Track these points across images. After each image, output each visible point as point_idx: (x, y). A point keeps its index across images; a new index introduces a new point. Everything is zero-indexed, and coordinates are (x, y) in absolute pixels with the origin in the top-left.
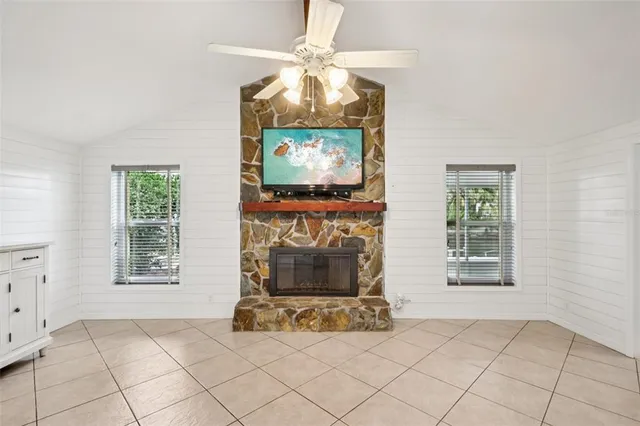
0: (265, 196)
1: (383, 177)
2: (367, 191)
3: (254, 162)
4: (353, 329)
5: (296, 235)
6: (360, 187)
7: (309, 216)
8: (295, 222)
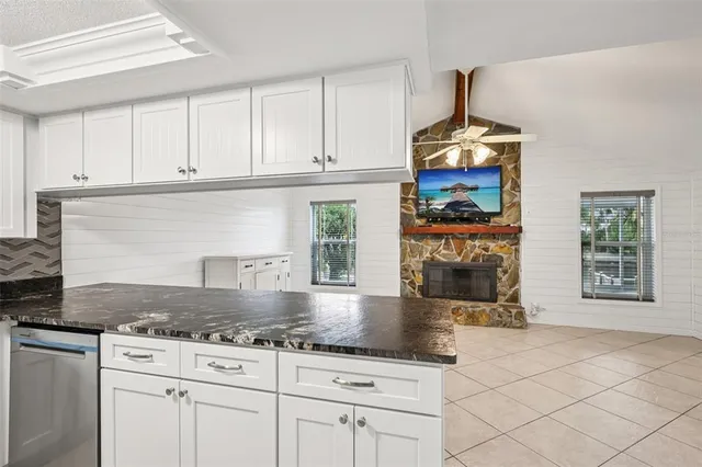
0: (419, 222)
1: (519, 205)
2: (505, 216)
3: (410, 196)
4: (492, 325)
5: (443, 252)
6: (499, 214)
7: (454, 237)
8: (443, 241)
